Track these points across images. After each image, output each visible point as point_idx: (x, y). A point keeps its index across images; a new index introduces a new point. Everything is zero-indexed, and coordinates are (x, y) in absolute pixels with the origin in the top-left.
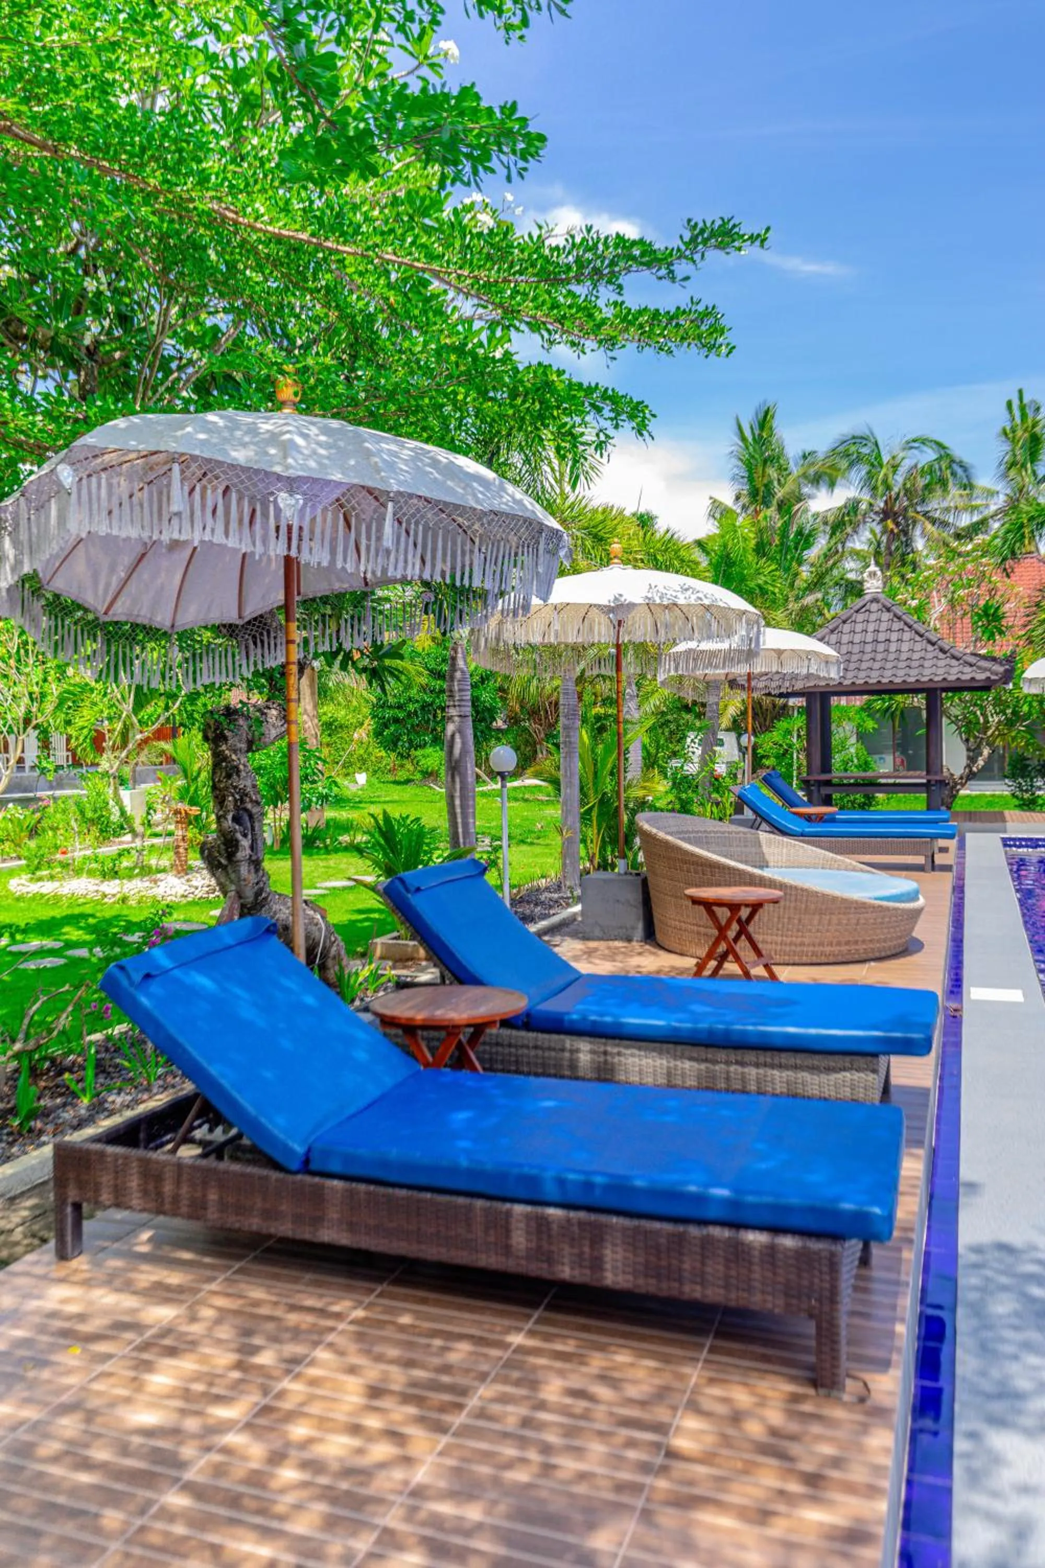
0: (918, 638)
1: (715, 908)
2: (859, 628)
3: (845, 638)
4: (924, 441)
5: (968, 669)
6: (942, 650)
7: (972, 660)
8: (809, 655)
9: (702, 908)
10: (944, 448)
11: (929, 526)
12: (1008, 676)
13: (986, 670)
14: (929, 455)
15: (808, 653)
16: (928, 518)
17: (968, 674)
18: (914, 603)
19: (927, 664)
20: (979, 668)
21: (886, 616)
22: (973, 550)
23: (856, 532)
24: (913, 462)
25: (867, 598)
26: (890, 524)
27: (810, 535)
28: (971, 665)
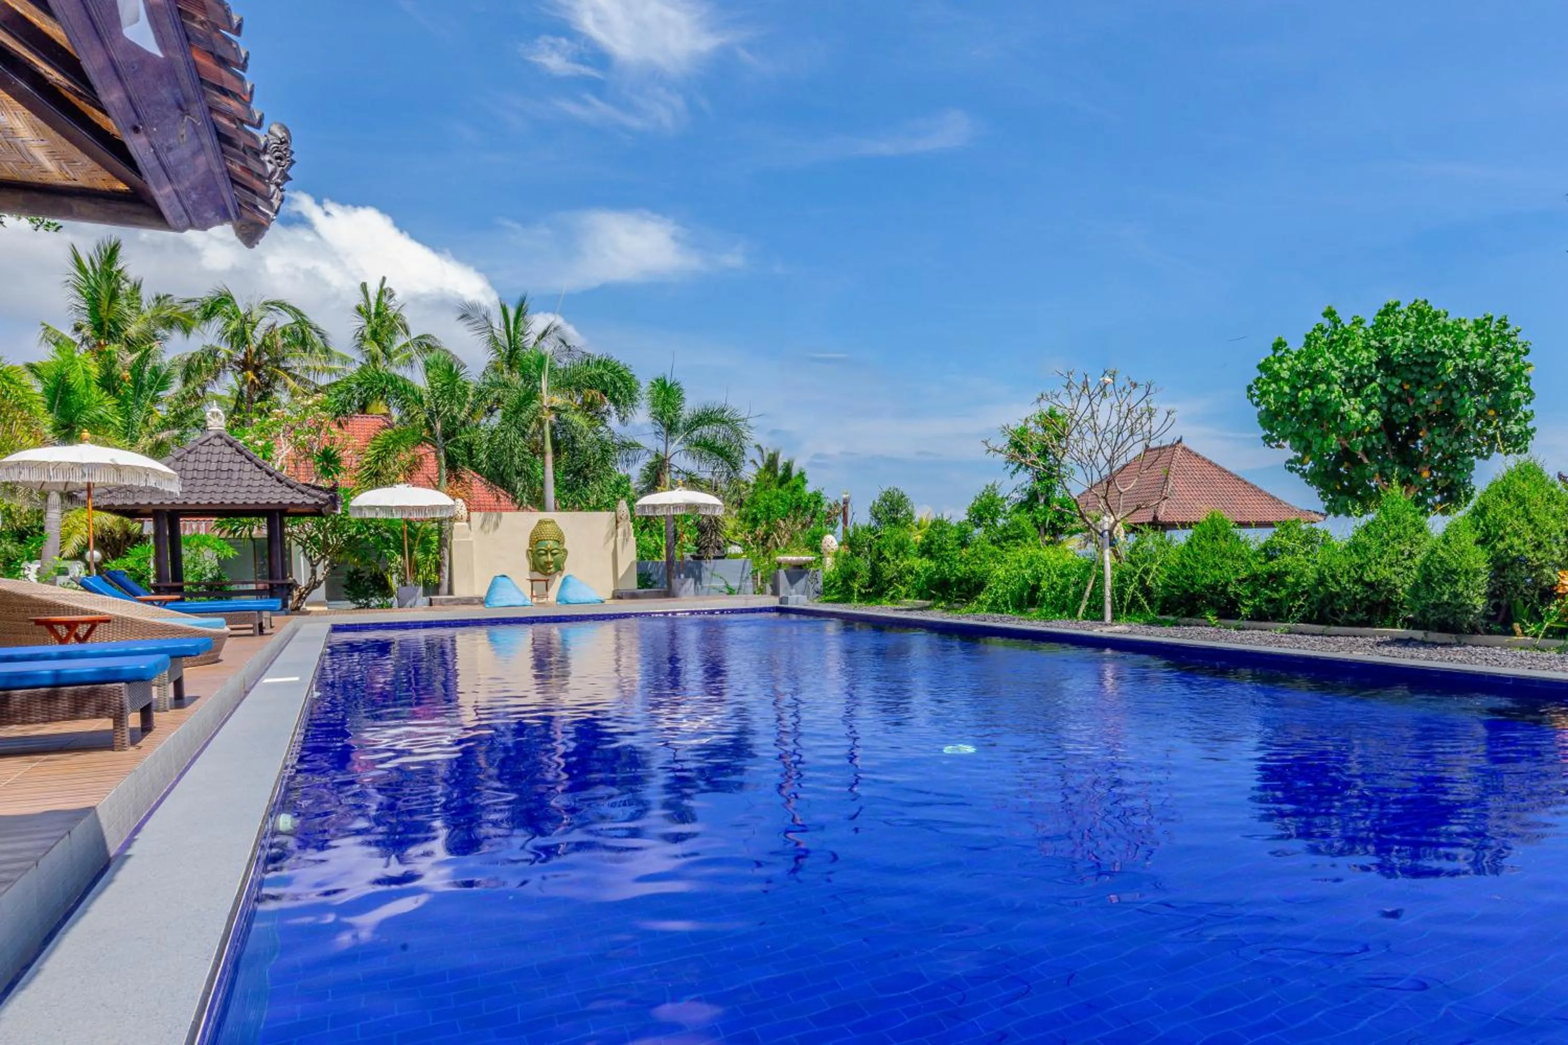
0: (257, 469)
1: (55, 627)
2: (203, 458)
3: (190, 467)
4: (282, 305)
5: (300, 496)
6: (279, 480)
7: (304, 488)
8: (147, 471)
9: (44, 628)
10: (301, 315)
11: (290, 381)
12: (334, 501)
13: (314, 496)
14: (285, 320)
15: (145, 469)
16: (289, 374)
17: (299, 499)
18: (260, 443)
19: (265, 490)
20: (309, 495)
21: (229, 450)
22: (313, 405)
23: (216, 378)
24: (272, 322)
25: (211, 434)
26: (250, 375)
27: (166, 377)
28: (303, 493)
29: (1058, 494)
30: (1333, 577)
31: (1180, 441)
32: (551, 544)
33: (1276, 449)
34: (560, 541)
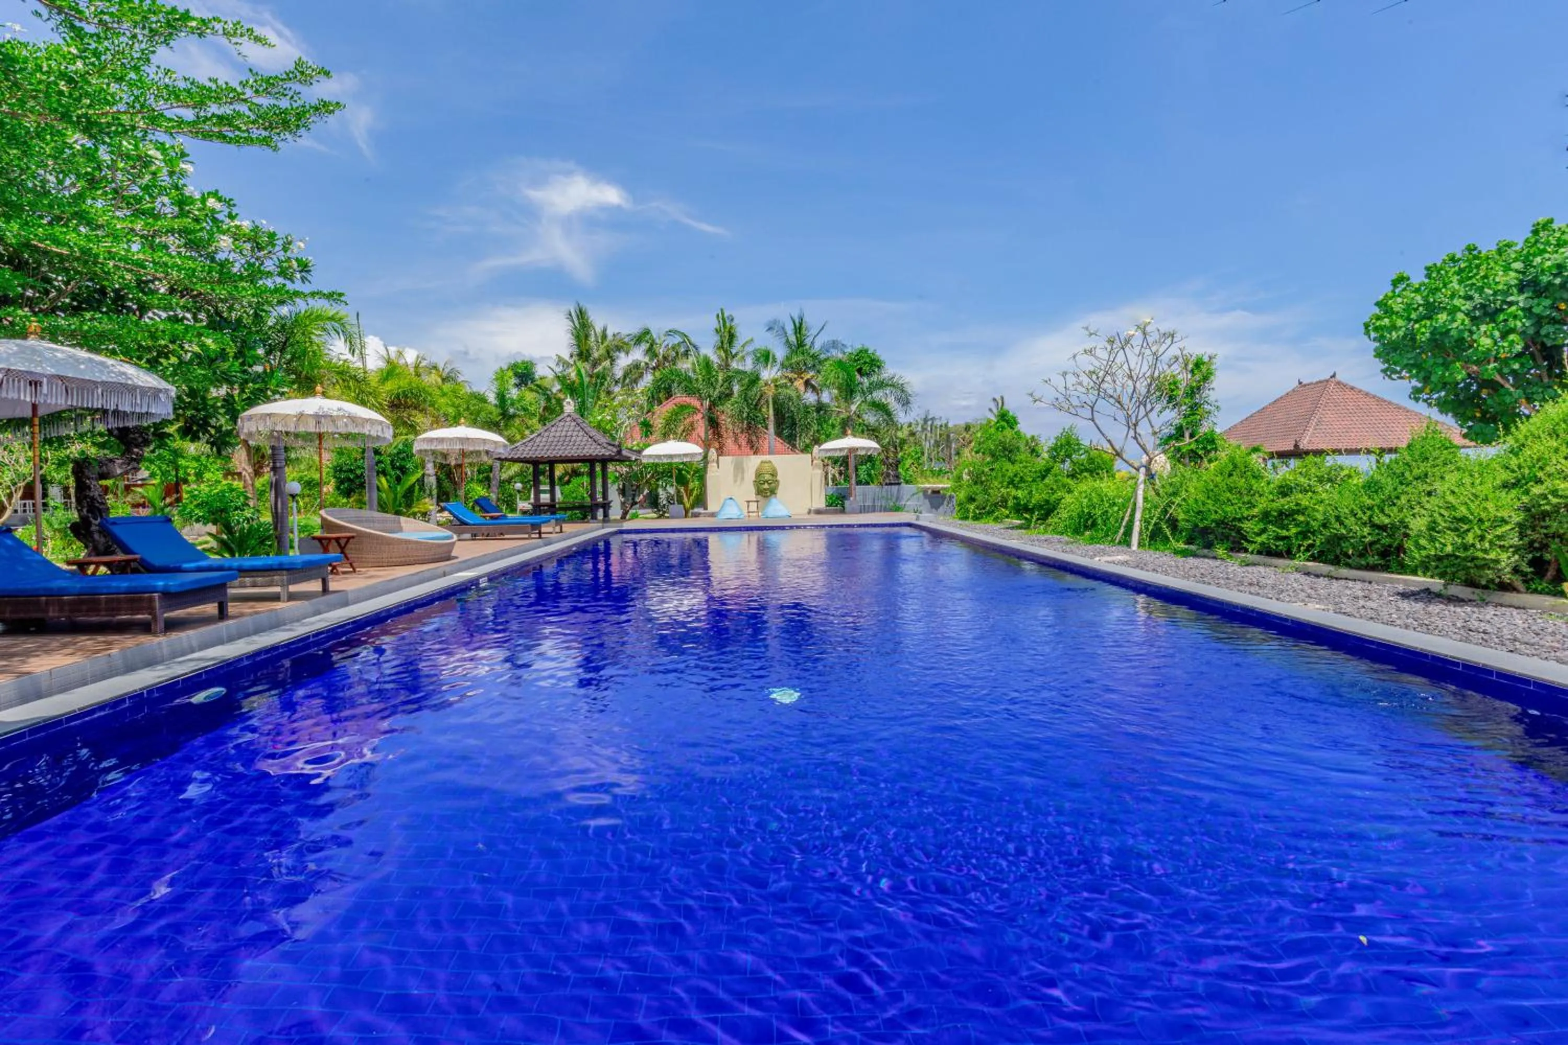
1: (323, 541)
2: (559, 429)
3: (552, 434)
4: (676, 332)
6: (594, 441)
21: (573, 424)
25: (565, 415)
29: (1204, 429)
30: (1338, 518)
31: (1334, 376)
32: (767, 477)
33: (1399, 381)
34: (774, 474)
